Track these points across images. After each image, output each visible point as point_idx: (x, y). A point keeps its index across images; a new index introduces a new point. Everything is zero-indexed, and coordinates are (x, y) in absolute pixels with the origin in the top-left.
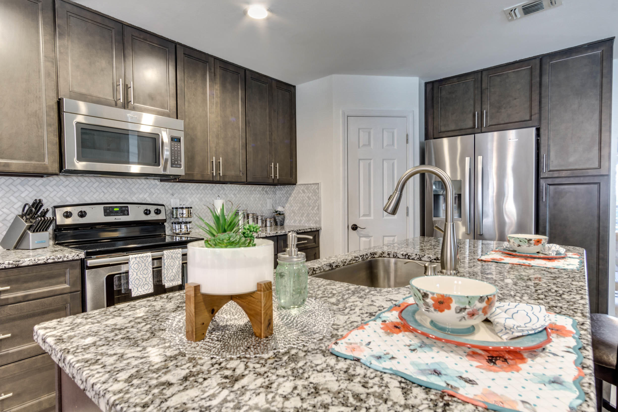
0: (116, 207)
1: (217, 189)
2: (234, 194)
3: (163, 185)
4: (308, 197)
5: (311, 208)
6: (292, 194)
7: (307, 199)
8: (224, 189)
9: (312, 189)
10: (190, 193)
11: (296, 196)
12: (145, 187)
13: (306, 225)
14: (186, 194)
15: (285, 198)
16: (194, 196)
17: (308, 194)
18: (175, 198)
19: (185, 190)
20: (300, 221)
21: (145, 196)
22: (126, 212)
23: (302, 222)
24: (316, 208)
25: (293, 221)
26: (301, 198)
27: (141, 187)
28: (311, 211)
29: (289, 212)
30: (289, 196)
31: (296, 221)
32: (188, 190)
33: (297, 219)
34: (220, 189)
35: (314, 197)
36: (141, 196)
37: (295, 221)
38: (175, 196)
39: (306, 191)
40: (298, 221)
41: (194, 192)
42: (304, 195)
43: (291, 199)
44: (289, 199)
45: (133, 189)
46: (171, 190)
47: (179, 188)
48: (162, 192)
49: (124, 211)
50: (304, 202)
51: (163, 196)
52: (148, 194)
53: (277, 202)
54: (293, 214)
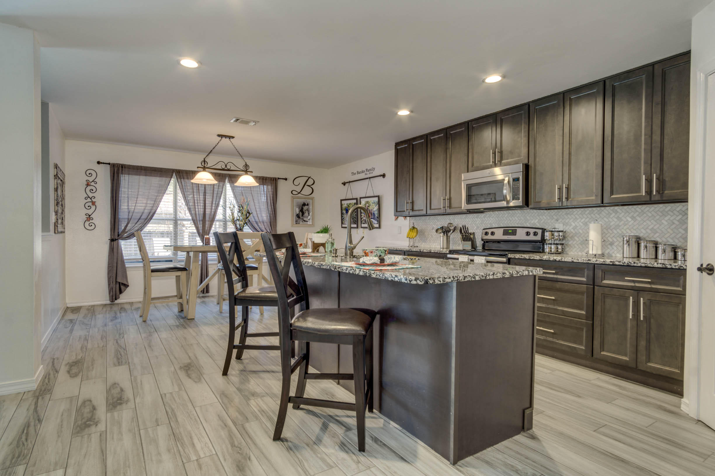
0: (510, 230)
1: (607, 212)
2: (633, 218)
3: (549, 213)
8: (616, 212)
10: (574, 218)
12: (536, 215)
14: (570, 219)
16: (578, 221)
18: (559, 223)
19: (569, 216)
21: (535, 222)
22: (515, 234)
27: (532, 215)
32: (572, 216)
34: (611, 212)
36: (532, 222)
38: (559, 221)
41: (578, 217)
45: (528, 217)
46: (556, 216)
47: (563, 214)
48: (549, 218)
49: (514, 233)
51: (549, 221)
52: (537, 220)
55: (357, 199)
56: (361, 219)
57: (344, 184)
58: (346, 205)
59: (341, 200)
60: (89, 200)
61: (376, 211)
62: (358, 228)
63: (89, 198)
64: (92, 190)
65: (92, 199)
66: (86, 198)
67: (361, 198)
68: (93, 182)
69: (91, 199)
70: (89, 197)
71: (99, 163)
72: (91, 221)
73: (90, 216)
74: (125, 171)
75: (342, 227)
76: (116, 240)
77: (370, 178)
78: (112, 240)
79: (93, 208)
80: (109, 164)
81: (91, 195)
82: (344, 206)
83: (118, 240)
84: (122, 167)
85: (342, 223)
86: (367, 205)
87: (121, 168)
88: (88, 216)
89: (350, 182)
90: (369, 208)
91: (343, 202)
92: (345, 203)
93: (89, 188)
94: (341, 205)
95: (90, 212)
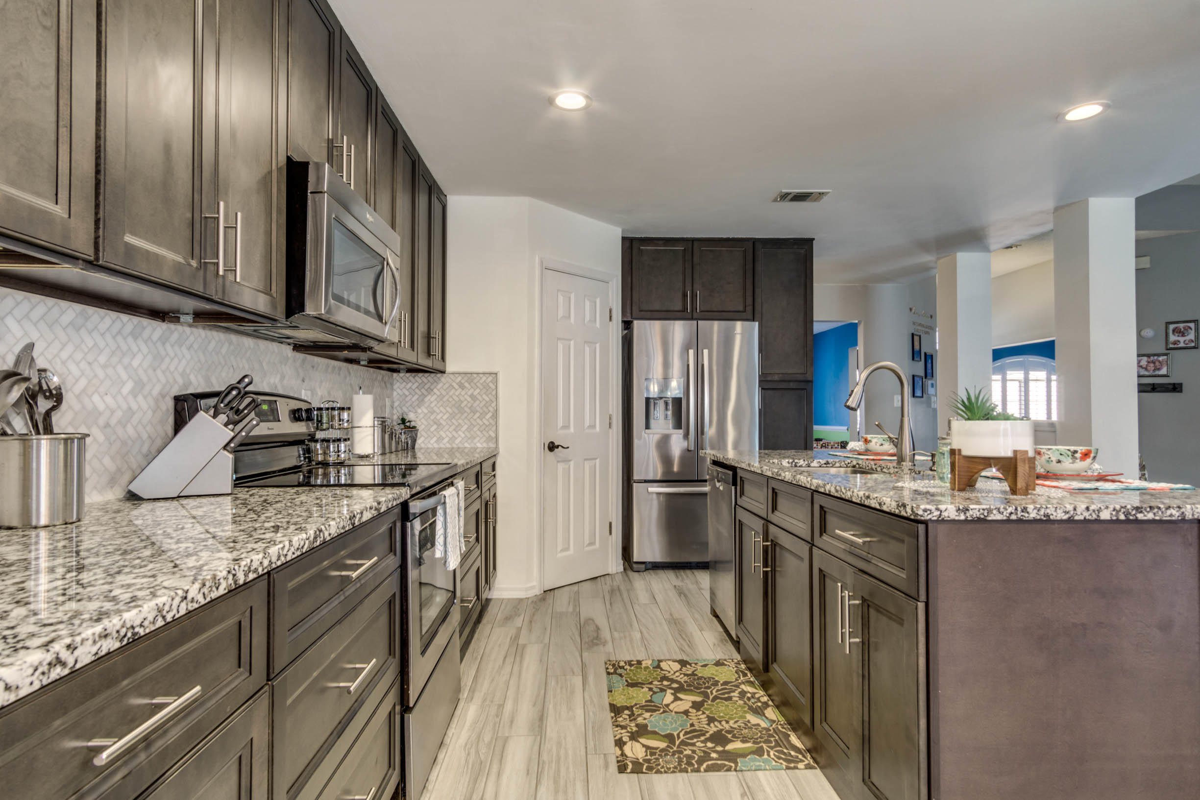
4: (472, 396)
5: (478, 415)
6: (435, 391)
7: (469, 399)
9: (481, 381)
11: (444, 393)
13: (466, 445)
15: (416, 397)
17: (472, 390)
20: (453, 439)
23: (457, 441)
24: (490, 414)
25: (435, 439)
26: (457, 399)
28: (478, 420)
29: (425, 423)
30: (425, 393)
31: (443, 439)
33: (444, 436)
35: (484, 396)
37: (440, 439)
39: (466, 385)
40: (446, 440)
42: (463, 393)
43: (431, 399)
44: (426, 399)
50: (463, 405)
53: (396, 404)
54: (435, 427)
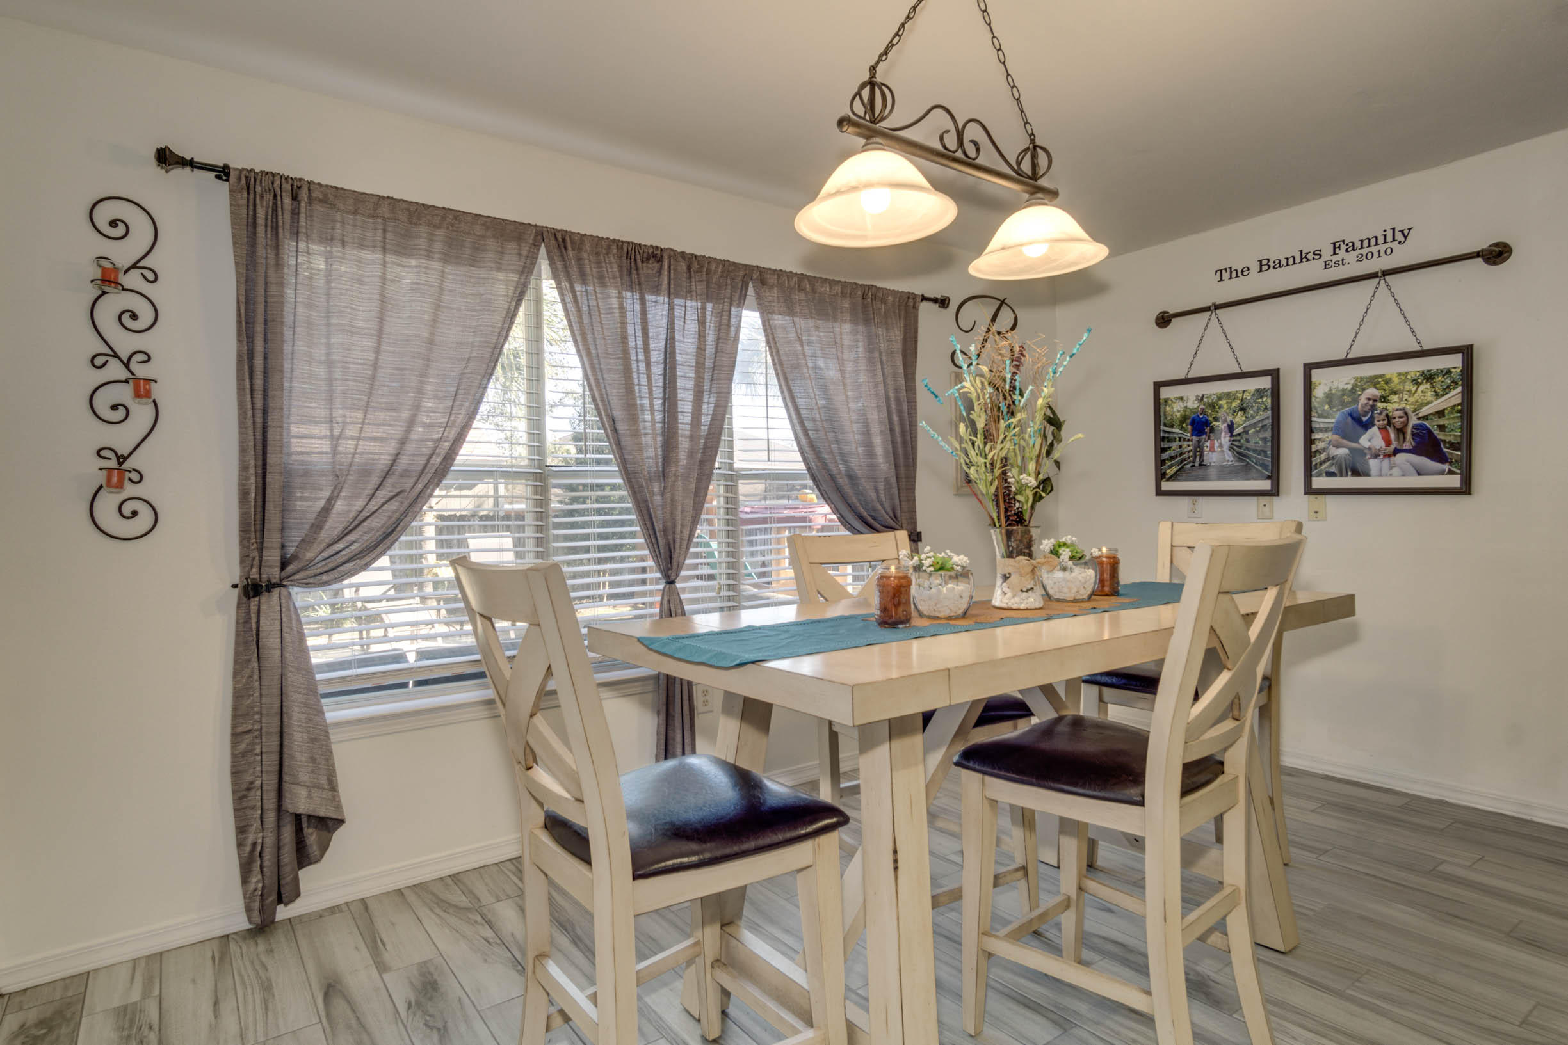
55: (1275, 374)
56: (1309, 455)
57: (1164, 320)
58: (1192, 404)
59: (1158, 386)
60: (115, 370)
61: (1441, 413)
62: (1277, 494)
63: (113, 362)
64: (134, 316)
65: (134, 366)
66: (99, 361)
67: (1309, 368)
68: (136, 273)
69: (127, 365)
70: (116, 355)
71: (165, 158)
72: (130, 490)
73: (121, 459)
74: (310, 217)
75: (1160, 492)
76: (271, 586)
77: (1386, 273)
78: (252, 590)
79: (142, 414)
80: (223, 173)
81: (125, 343)
82: (1176, 410)
83: (280, 585)
84: (295, 198)
85: (1161, 476)
86: (1372, 392)
87: (287, 201)
88: (113, 464)
89: (1217, 307)
90: (1380, 405)
91: (1165, 392)
92: (1187, 399)
93: (114, 302)
94: (1158, 403)
95: (122, 438)
